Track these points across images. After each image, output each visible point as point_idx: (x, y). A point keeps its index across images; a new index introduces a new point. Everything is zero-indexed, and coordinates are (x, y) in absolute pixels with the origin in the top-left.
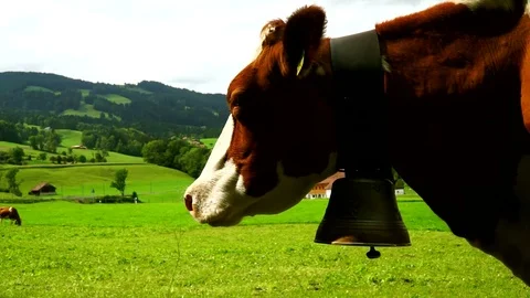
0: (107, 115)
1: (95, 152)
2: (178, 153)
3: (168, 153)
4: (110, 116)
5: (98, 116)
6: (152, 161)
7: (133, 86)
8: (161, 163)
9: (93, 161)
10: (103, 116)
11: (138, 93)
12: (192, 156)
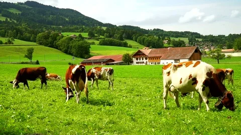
0: (9, 20)
1: (7, 39)
2: (56, 40)
3: (50, 40)
4: (11, 20)
5: (4, 20)
6: (41, 44)
7: (22, 4)
8: (46, 45)
9: (6, 43)
10: (7, 19)
11: (25, 7)
12: (64, 41)
